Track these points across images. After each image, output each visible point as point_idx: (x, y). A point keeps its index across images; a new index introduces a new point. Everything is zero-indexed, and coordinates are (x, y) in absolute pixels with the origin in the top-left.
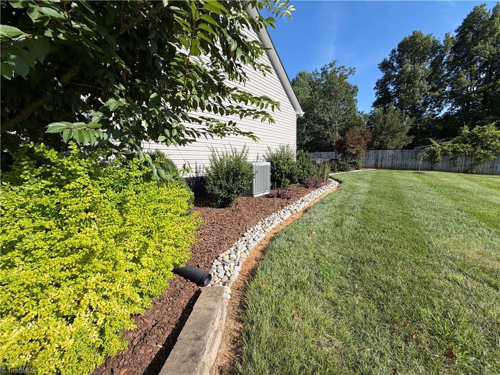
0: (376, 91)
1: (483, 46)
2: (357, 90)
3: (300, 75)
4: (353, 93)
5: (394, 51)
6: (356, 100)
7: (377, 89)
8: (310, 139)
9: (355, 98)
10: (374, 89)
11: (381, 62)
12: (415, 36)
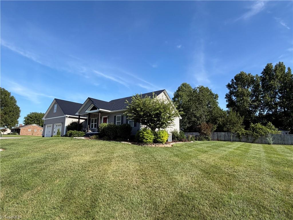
0: (226, 99)
1: (273, 83)
2: (218, 97)
3: (183, 85)
4: (215, 98)
5: (233, 80)
6: (218, 102)
7: (227, 98)
8: (189, 125)
9: (217, 101)
10: (225, 98)
11: (227, 84)
12: (241, 74)
